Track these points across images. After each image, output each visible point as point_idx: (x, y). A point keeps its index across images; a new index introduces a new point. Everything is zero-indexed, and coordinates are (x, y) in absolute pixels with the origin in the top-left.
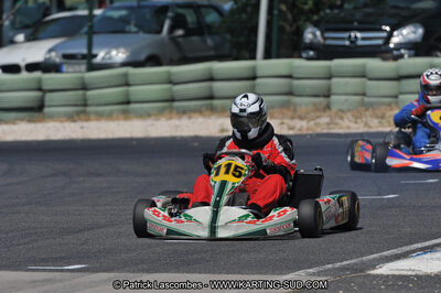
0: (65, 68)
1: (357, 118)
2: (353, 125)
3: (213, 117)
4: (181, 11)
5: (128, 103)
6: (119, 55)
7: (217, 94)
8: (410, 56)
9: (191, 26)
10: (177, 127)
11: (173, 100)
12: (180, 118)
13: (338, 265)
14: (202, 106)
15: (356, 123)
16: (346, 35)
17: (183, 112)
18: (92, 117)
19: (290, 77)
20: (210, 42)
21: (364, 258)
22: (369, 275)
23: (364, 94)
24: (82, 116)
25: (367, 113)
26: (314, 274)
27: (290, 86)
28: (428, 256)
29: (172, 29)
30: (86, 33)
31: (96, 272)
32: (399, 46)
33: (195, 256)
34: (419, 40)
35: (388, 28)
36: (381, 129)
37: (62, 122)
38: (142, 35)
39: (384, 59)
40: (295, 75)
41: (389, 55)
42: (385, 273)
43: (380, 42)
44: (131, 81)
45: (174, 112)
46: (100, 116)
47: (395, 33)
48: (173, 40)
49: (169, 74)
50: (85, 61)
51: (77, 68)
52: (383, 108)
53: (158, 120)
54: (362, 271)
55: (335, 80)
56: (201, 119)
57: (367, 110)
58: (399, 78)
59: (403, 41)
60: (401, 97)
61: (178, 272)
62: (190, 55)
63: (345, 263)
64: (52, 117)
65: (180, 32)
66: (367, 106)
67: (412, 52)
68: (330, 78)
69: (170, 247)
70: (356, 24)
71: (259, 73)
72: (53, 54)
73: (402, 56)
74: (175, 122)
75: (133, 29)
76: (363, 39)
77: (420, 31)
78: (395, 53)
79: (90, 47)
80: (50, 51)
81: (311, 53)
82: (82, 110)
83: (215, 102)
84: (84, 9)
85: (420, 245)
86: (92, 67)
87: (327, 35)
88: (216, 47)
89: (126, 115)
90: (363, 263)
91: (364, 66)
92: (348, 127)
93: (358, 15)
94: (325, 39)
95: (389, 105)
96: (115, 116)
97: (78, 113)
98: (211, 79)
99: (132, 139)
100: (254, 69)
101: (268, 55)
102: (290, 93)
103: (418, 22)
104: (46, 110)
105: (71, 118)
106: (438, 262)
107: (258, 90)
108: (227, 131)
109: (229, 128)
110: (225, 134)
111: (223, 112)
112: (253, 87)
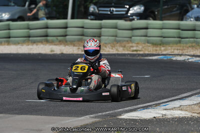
1: (112, 47)
2: (111, 50)
3: (47, 45)
5: (9, 37)
6: (6, 16)
7: (49, 34)
10: (31, 49)
11: (29, 37)
12: (32, 45)
13: (104, 113)
14: (43, 39)
15: (112, 49)
16: (108, 9)
17: (34, 42)
19: (83, 27)
21: (116, 111)
22: (118, 118)
23: (116, 36)
25: (118, 45)
26: (93, 117)
28: (145, 110)
29: (29, 5)
32: (132, 15)
33: (39, 108)
34: (142, 12)
35: (128, 7)
36: (124, 52)
38: (16, 7)
39: (126, 20)
40: (85, 27)
42: (126, 118)
43: (124, 13)
44: (11, 28)
45: (30, 42)
47: (131, 9)
49: (28, 25)
52: (124, 42)
53: (22, 45)
54: (115, 117)
55: (103, 29)
56: (42, 46)
57: (117, 43)
58: (132, 29)
59: (134, 12)
60: (133, 38)
61: (32, 114)
63: (107, 113)
65: (33, 6)
66: (117, 42)
67: (138, 18)
68: (101, 28)
69: (28, 103)
70: (113, 4)
71: (69, 26)
73: (134, 19)
74: (30, 47)
75: (13, 4)
76: (116, 11)
77: (143, 8)
78: (131, 18)
81: (92, 17)
83: (48, 38)
85: (141, 106)
87: (100, 9)
88: (49, 13)
89: (8, 43)
90: (115, 113)
91: (116, 23)
92: (109, 51)
94: (99, 10)
95: (127, 41)
96: (3, 43)
98: (47, 28)
99: (11, 54)
100: (66, 23)
101: (73, 18)
102: (83, 35)
103: (141, 4)
106: (149, 114)
107: (68, 33)
108: (54, 51)
109: (55, 50)
110: (53, 53)
111: (52, 42)
112: (66, 32)
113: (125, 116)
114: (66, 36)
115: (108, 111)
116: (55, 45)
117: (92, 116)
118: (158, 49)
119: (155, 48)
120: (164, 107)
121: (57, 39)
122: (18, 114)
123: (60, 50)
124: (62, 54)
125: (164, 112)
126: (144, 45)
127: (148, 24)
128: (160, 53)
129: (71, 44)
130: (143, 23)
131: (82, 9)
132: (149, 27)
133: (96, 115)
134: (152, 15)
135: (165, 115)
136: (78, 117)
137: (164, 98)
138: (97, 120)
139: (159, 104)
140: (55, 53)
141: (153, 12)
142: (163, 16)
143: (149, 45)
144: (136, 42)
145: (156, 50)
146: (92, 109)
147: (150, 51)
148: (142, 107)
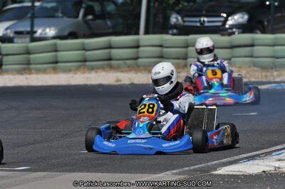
0: (16, 40)
3: (111, 72)
4: (90, 3)
5: (57, 62)
6: (51, 32)
7: (113, 57)
8: (239, 33)
9: (97, 13)
10: (88, 78)
11: (85, 61)
12: (90, 72)
13: (192, 168)
14: (104, 64)
16: (197, 19)
17: (92, 69)
18: (33, 71)
19: (161, 46)
20: (109, 23)
21: (209, 164)
22: (212, 174)
24: (27, 71)
26: (176, 174)
27: (162, 52)
28: (251, 162)
29: (85, 15)
30: (30, 17)
31: (36, 171)
32: (232, 27)
33: (99, 162)
34: (245, 22)
35: (225, 15)
37: (14, 74)
38: (65, 19)
39: (223, 35)
40: (165, 45)
41: (225, 32)
42: (223, 173)
43: (220, 24)
44: (59, 48)
45: (87, 68)
46: (38, 71)
47: (230, 18)
48: (86, 22)
49: (83, 44)
50: (29, 36)
51: (24, 40)
53: (75, 73)
54: (207, 172)
55: (190, 48)
56: (103, 73)
58: (232, 47)
59: (235, 23)
60: (233, 59)
61: (88, 171)
62: (96, 32)
63: (197, 166)
64: (7, 72)
65: (90, 17)
67: (241, 30)
68: (187, 47)
70: (204, 12)
71: (141, 44)
72: (9, 31)
73: (234, 33)
74: (87, 75)
75: (60, 15)
76: (209, 22)
77: (246, 17)
78: (230, 31)
79: (32, 26)
80: (7, 29)
81: (175, 31)
82: (27, 67)
83: (113, 62)
84: (28, 2)
85: (245, 155)
86: (34, 40)
87: (186, 19)
88: (113, 27)
89: (55, 70)
90: (208, 166)
93: (206, 7)
94: (184, 22)
96: (48, 71)
97: (24, 69)
98: (110, 47)
99: (58, 86)
100: (138, 41)
101: (147, 32)
102: (161, 57)
103: (244, 11)
104: (4, 67)
105: (20, 72)
106: (257, 167)
107: (140, 55)
108: (120, 81)
109: (122, 79)
110: (119, 83)
111: (118, 68)
112: (137, 53)
113: (223, 171)
114: (137, 58)
115: (198, 164)
116: (122, 72)
117: (175, 171)
118: (269, 74)
119: (264, 74)
120: (278, 157)
121: (125, 63)
122: (69, 171)
123: (130, 79)
124: (132, 84)
125: (277, 164)
126: (248, 70)
127: (253, 39)
128: (272, 80)
129: (145, 70)
130: (247, 37)
131: (160, 19)
132: (256, 44)
133: (181, 170)
134: (260, 27)
135: (279, 168)
136: (155, 173)
137: (277, 144)
138: (182, 177)
139: (270, 152)
140: (122, 83)
141: (261, 23)
142: (276, 27)
143: (255, 69)
144: (238, 66)
145: (266, 76)
146: (175, 163)
147: (258, 78)
148: (246, 158)
